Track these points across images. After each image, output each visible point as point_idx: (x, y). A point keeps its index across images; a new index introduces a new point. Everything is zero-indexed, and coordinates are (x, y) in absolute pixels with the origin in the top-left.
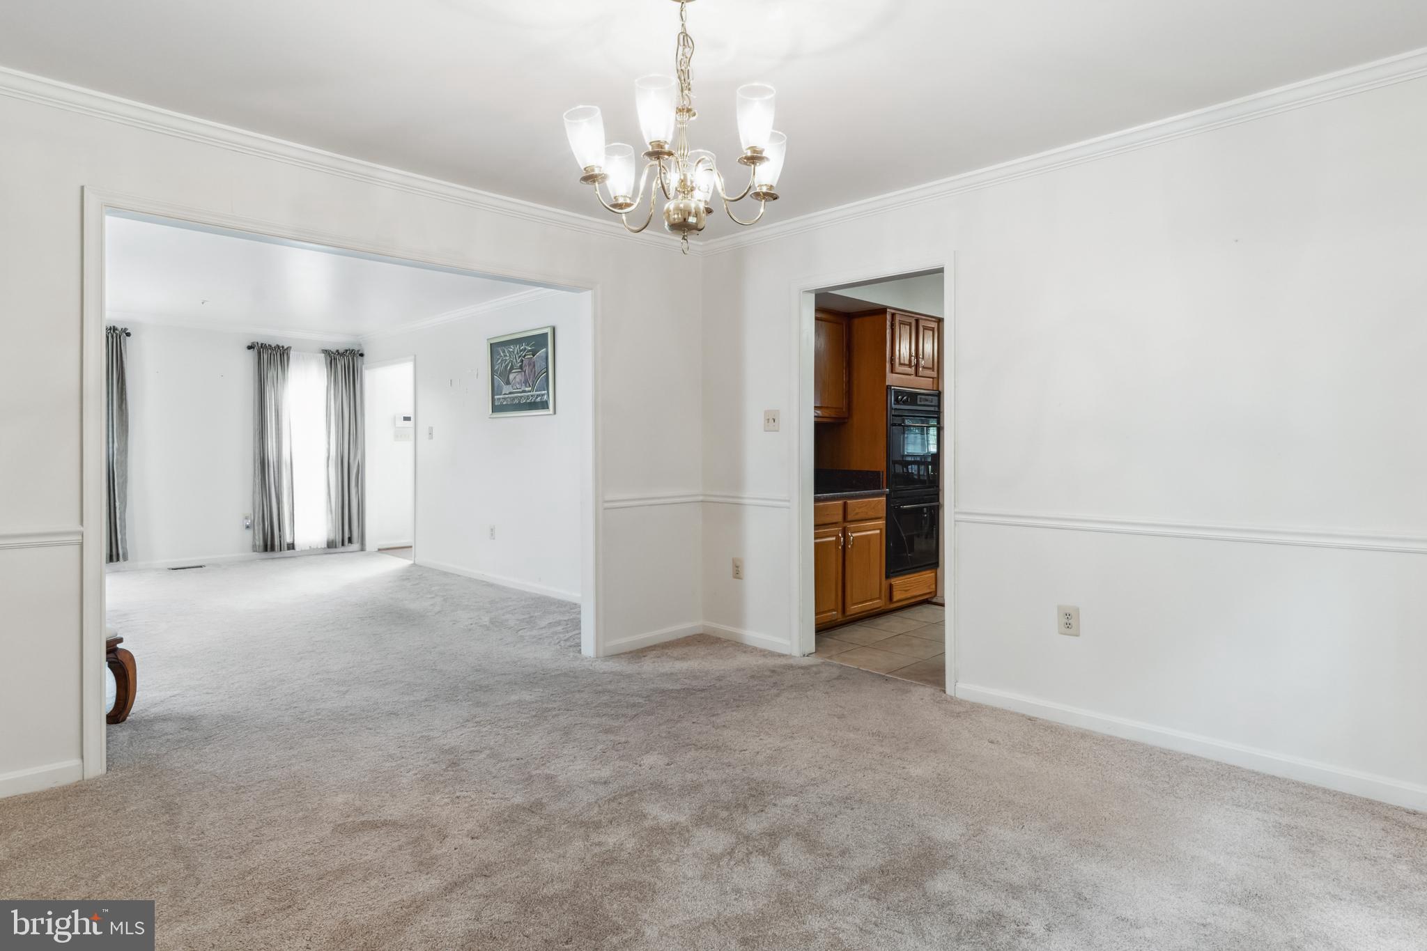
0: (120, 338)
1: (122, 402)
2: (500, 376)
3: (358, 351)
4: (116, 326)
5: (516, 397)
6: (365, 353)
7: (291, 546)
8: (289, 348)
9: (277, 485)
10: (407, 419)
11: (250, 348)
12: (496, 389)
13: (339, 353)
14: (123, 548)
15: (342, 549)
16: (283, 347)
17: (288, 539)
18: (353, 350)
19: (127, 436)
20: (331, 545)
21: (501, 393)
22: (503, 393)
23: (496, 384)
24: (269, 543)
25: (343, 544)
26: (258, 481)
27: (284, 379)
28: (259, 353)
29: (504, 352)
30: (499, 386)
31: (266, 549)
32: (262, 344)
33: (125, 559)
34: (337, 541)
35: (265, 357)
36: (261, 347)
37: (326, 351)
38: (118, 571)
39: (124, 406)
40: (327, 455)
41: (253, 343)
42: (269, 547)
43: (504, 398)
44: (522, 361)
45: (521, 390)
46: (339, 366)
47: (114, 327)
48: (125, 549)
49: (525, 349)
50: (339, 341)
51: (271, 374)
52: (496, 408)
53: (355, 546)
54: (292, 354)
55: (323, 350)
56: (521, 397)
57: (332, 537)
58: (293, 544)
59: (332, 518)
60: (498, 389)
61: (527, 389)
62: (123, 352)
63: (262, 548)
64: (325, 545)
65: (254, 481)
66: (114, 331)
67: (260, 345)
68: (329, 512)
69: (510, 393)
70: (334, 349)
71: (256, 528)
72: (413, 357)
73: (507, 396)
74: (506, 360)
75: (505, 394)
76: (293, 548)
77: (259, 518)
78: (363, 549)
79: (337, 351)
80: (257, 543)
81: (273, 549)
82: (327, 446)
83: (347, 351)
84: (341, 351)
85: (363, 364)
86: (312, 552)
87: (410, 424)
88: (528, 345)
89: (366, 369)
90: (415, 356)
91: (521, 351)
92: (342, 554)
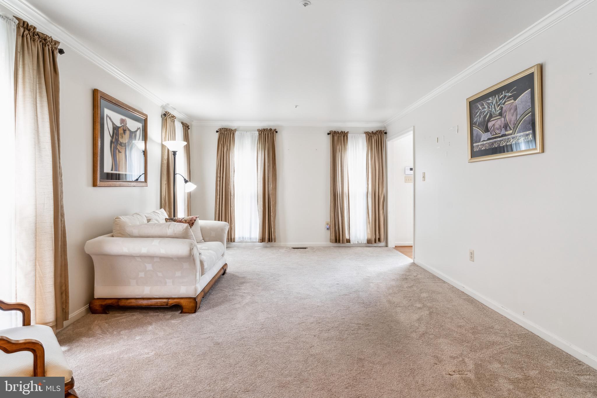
0: (273, 134)
1: (274, 165)
2: (480, 125)
3: (384, 131)
4: (272, 128)
5: (495, 142)
6: (388, 132)
7: (348, 241)
8: (348, 132)
9: (341, 207)
10: (411, 169)
11: (328, 134)
12: (474, 138)
13: (373, 133)
14: (274, 235)
15: (375, 245)
16: (344, 132)
17: (347, 237)
18: (380, 131)
19: (276, 181)
20: (369, 242)
21: (480, 140)
22: (481, 141)
23: (475, 133)
24: (338, 238)
25: (375, 242)
26: (332, 205)
27: (345, 149)
28: (333, 136)
29: (483, 105)
30: (477, 135)
31: (336, 242)
32: (334, 131)
33: (275, 241)
34: (372, 240)
35: (336, 138)
36: (334, 133)
37: (366, 132)
38: (273, 247)
39: (275, 167)
40: (367, 191)
41: (330, 131)
42: (338, 240)
43: (483, 145)
44: (502, 108)
45: (500, 135)
46: (373, 140)
47: (271, 129)
48: (275, 236)
49: (505, 96)
50: (373, 126)
51: (338, 147)
52: (475, 154)
53: (383, 244)
54: (349, 135)
55: (365, 132)
56: (500, 141)
57: (370, 237)
58: (349, 240)
59: (370, 226)
60: (476, 138)
61: (507, 133)
62: (275, 141)
63: (334, 240)
64: (365, 242)
65: (331, 204)
66: (271, 131)
67: (333, 132)
68: (368, 223)
69: (489, 139)
70: (370, 131)
71: (331, 230)
72: (412, 128)
73: (485, 142)
74: (485, 111)
75: (485, 141)
76: (350, 242)
77: (333, 224)
78: (387, 246)
79: (372, 132)
80: (332, 238)
81: (339, 242)
82: (367, 186)
83: (377, 131)
84: (374, 132)
85: (386, 138)
86: (359, 245)
87: (412, 172)
88: (508, 92)
89: (388, 141)
90: (414, 126)
91: (500, 100)
92: (375, 248)
